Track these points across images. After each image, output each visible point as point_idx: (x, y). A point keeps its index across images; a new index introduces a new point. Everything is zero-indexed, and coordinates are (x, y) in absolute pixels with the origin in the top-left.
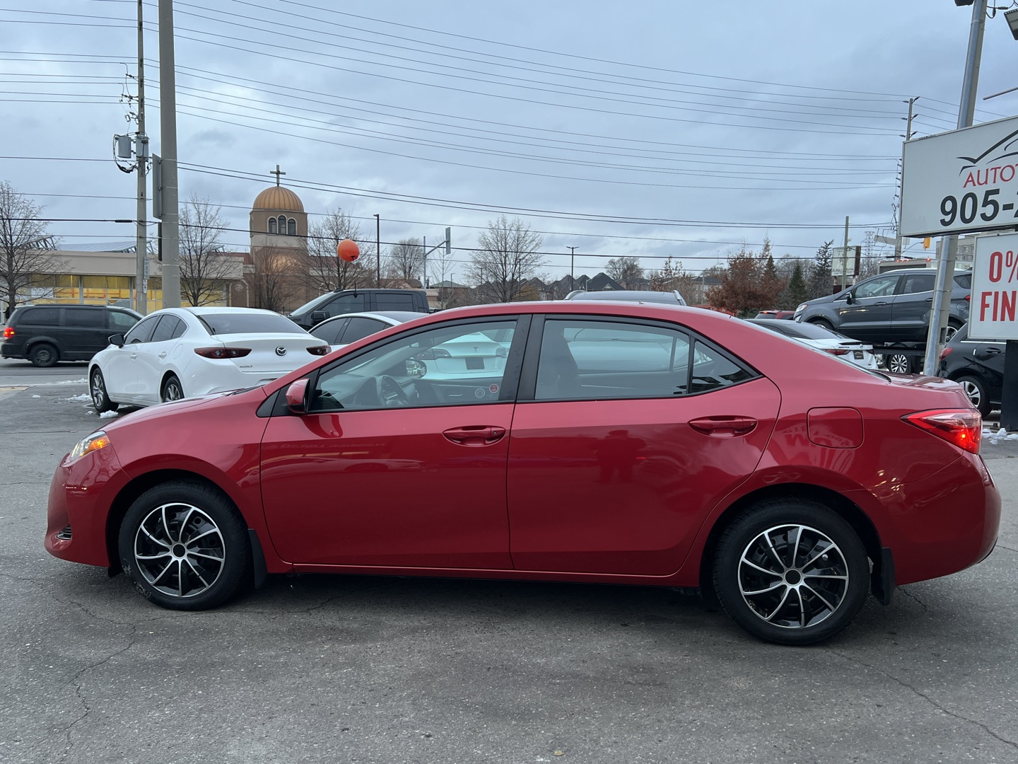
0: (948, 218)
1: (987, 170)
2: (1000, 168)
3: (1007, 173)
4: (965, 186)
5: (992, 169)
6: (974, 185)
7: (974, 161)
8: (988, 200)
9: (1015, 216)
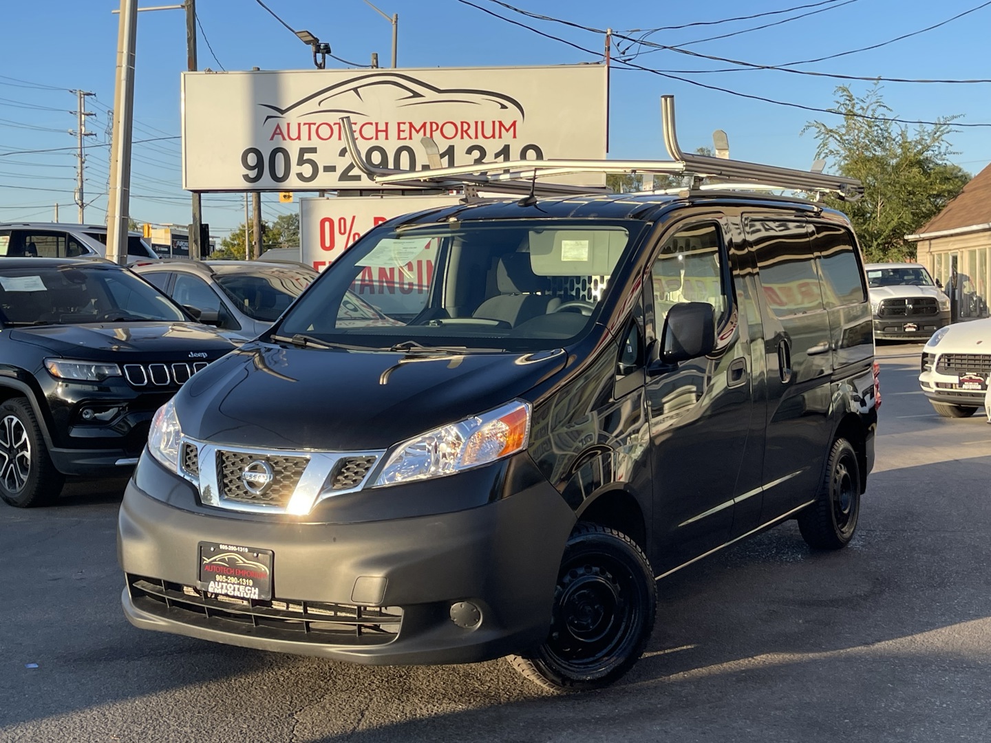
0: (253, 174)
1: (299, 124)
2: (315, 124)
3: (325, 132)
4: (272, 139)
5: (305, 124)
6: (284, 139)
7: (282, 112)
8: (304, 158)
9: (339, 180)
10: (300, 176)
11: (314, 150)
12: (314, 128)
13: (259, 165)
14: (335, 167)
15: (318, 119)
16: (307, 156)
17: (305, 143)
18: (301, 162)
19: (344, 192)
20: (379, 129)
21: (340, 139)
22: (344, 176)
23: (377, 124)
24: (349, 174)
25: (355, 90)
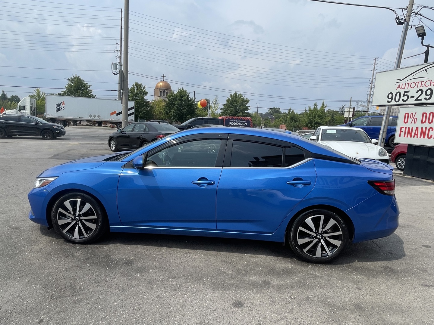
0: (390, 100)
1: (406, 84)
3: (413, 85)
4: (397, 89)
6: (400, 89)
8: (405, 94)
9: (415, 101)
10: (403, 100)
11: (408, 92)
12: (410, 84)
13: (392, 98)
14: (414, 96)
15: (411, 81)
16: (406, 94)
17: (406, 90)
18: (404, 96)
19: (416, 105)
20: (432, 82)
21: (417, 87)
22: (417, 99)
23: (431, 81)
24: (418, 99)
25: (426, 70)
